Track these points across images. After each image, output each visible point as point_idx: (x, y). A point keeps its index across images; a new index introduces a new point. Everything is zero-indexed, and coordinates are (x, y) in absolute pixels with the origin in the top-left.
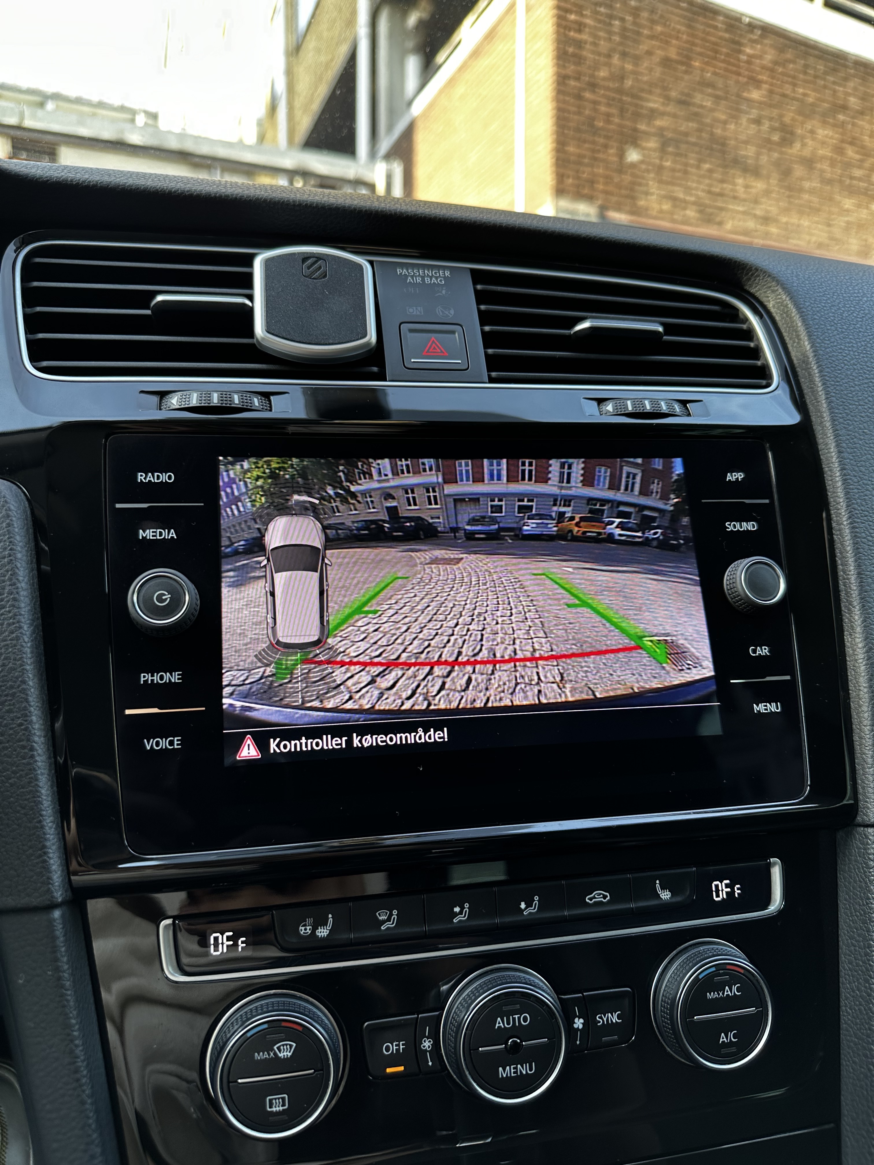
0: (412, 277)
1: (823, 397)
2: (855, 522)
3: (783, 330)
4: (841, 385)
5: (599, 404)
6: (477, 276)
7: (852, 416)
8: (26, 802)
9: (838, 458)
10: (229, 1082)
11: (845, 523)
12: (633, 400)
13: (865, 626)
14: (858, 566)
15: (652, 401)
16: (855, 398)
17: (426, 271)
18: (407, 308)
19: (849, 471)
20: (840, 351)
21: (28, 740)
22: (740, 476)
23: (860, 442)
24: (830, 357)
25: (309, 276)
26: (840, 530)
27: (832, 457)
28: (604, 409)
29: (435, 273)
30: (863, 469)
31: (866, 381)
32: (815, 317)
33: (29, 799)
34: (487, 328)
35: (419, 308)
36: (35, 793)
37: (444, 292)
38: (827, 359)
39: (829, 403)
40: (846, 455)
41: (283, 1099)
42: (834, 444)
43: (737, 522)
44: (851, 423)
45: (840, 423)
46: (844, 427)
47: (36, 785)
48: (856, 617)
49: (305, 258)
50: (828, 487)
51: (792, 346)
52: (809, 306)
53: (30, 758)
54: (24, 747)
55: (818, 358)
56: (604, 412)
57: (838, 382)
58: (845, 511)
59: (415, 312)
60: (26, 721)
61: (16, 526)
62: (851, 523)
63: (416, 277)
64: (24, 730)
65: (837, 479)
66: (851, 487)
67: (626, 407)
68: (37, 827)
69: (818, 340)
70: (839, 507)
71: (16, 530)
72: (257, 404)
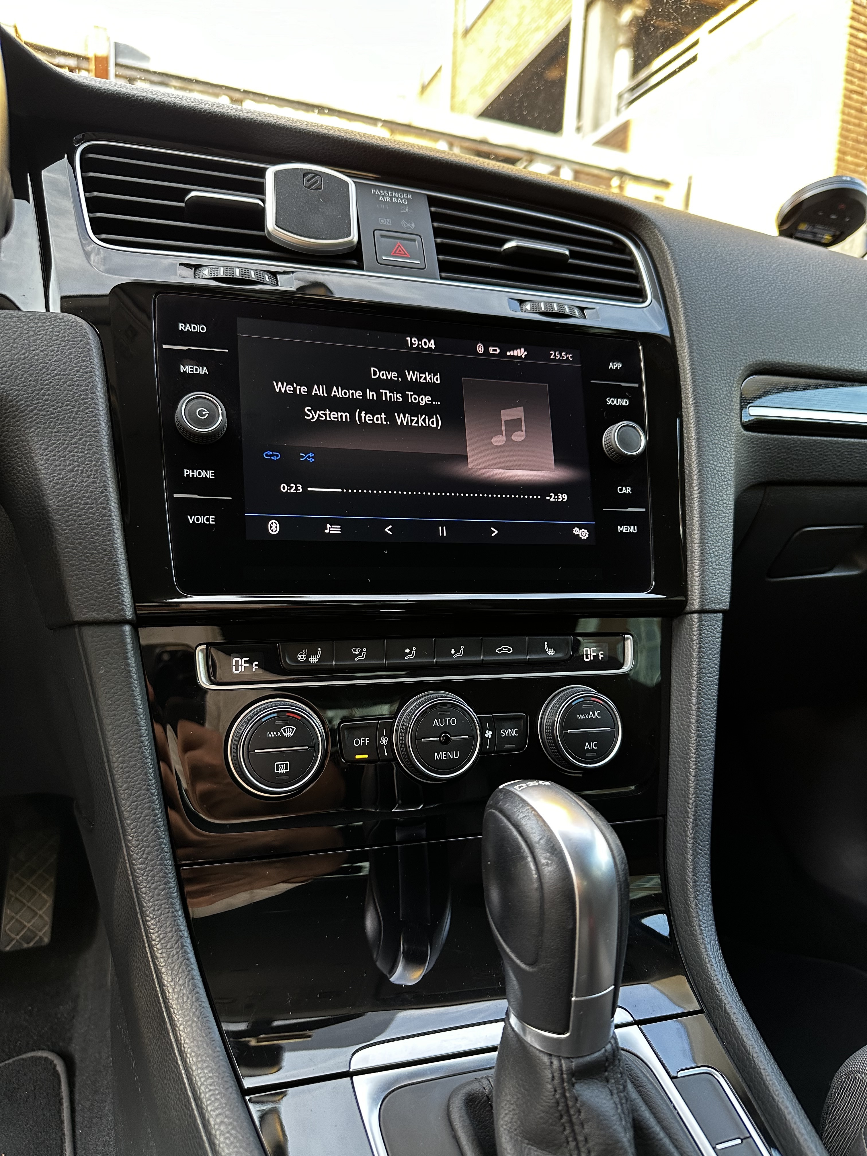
0: (383, 196)
1: (682, 312)
2: (698, 402)
3: (657, 263)
4: (695, 305)
5: (520, 304)
6: (432, 201)
7: (701, 328)
8: (106, 547)
9: (689, 356)
10: (248, 752)
11: (691, 403)
12: (546, 303)
13: (699, 475)
14: (698, 433)
15: (559, 304)
16: (705, 316)
17: (394, 193)
18: (380, 219)
19: (696, 367)
20: (697, 280)
21: (108, 504)
22: (619, 365)
23: (706, 347)
24: (689, 284)
25: (309, 188)
26: (687, 408)
27: (685, 356)
28: (524, 308)
29: (401, 195)
30: (707, 366)
31: (714, 304)
32: (681, 254)
33: (108, 545)
34: (439, 240)
35: (388, 220)
36: (113, 542)
37: (407, 210)
38: (687, 285)
39: (686, 317)
40: (695, 354)
41: (286, 764)
42: (687, 347)
43: (615, 398)
44: (700, 332)
45: (692, 332)
46: (696, 335)
47: (114, 535)
48: (694, 469)
49: (306, 173)
50: (681, 378)
51: (663, 275)
52: (677, 245)
53: (109, 516)
54: (104, 508)
55: (680, 284)
56: (524, 310)
57: (693, 302)
58: (692, 394)
59: (385, 222)
60: (106, 490)
61: (94, 351)
62: (695, 403)
63: (386, 197)
64: (104, 496)
65: (688, 372)
66: (697, 377)
67: (540, 308)
68: (115, 565)
69: (681, 271)
70: (688, 392)
71: (95, 354)
72: (267, 280)
